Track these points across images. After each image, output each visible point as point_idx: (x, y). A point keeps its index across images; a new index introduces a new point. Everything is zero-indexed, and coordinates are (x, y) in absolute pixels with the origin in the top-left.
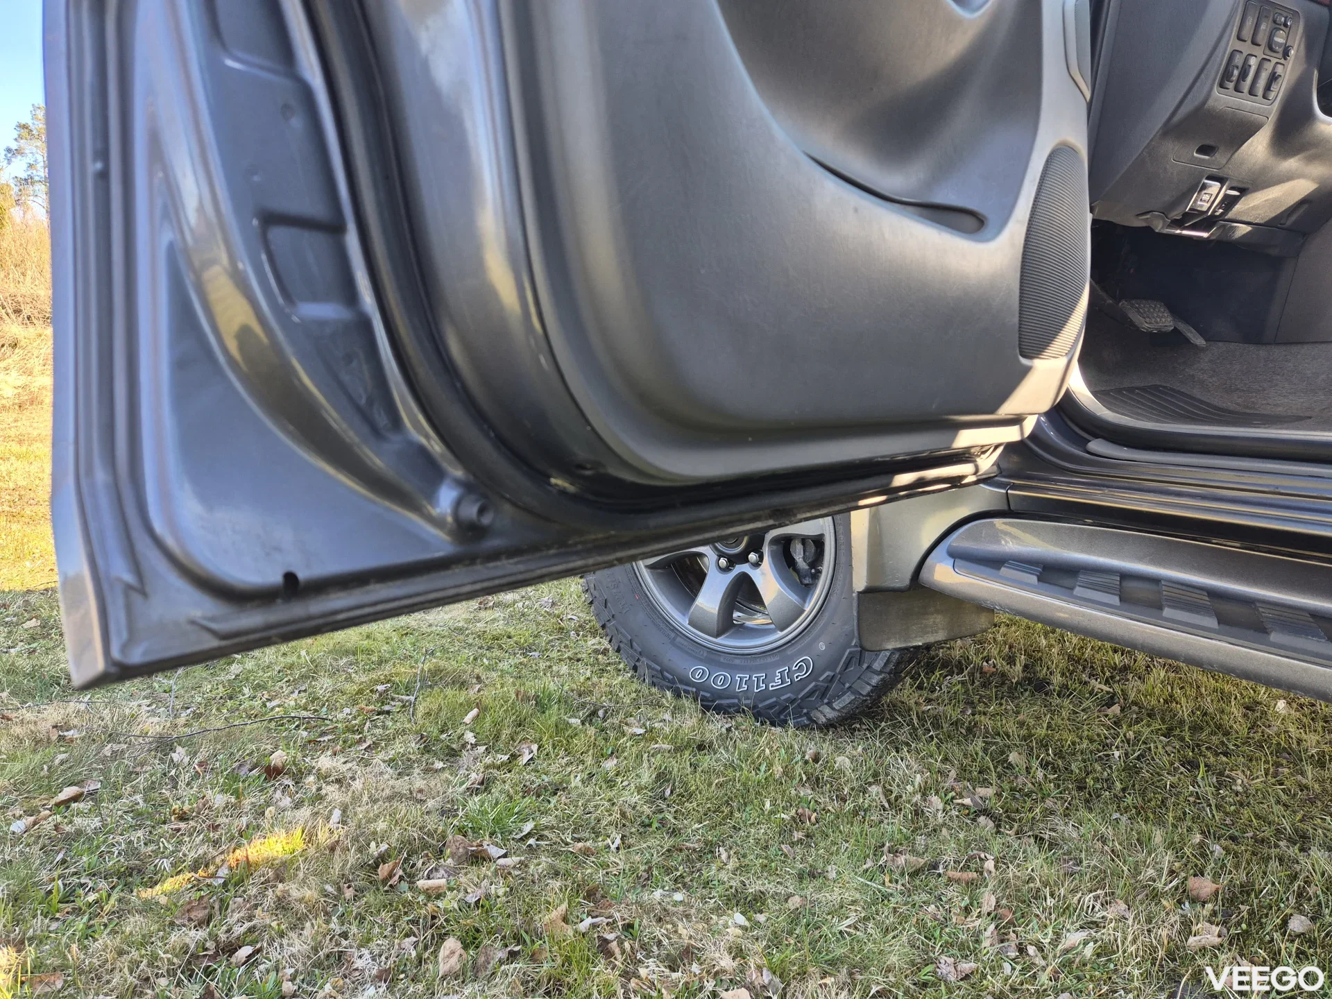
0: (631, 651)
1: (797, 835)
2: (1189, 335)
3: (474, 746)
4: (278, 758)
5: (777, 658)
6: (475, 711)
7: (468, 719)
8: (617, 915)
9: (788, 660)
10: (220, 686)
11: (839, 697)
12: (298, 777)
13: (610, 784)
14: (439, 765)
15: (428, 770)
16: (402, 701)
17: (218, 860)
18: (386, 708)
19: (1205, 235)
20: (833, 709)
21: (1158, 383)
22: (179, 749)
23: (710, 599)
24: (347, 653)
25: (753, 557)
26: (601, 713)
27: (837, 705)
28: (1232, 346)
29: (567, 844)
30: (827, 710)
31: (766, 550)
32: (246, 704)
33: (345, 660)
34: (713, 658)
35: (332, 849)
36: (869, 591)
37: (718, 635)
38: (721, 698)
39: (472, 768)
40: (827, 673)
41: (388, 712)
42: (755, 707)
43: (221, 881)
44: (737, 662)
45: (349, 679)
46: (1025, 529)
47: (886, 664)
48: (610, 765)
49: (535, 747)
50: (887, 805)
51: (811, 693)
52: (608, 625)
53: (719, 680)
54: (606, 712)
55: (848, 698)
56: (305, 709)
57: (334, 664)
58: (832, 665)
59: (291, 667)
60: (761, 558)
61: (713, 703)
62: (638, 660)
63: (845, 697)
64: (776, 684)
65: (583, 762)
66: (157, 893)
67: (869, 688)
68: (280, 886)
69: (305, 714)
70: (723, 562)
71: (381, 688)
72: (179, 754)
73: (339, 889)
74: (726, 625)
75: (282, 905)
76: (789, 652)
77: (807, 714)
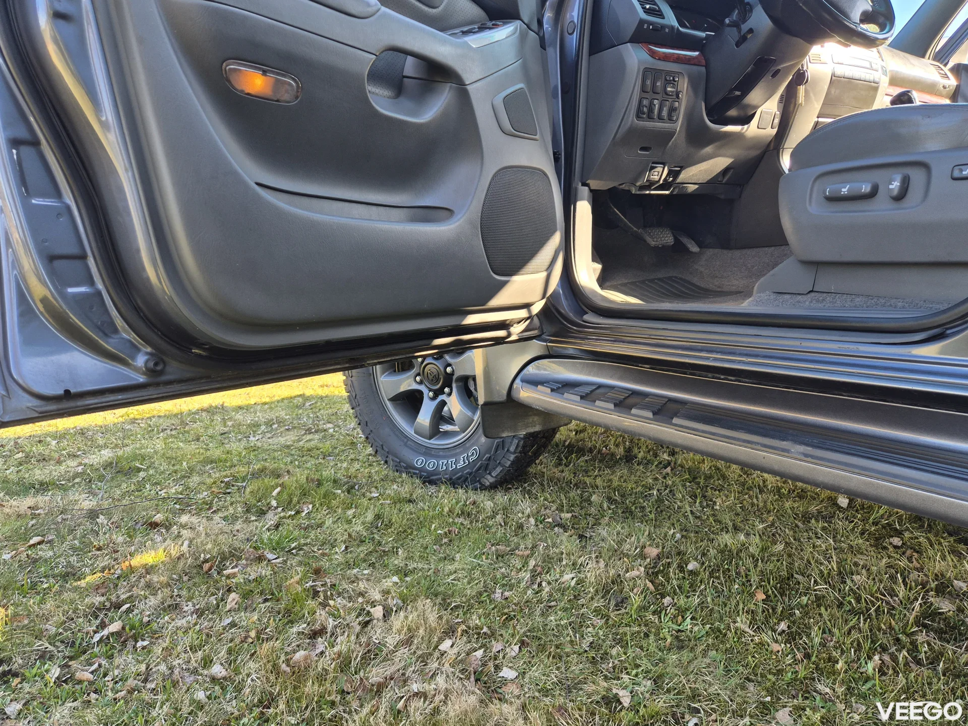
0: (383, 452)
1: (445, 540)
2: (689, 246)
3: (276, 508)
4: (159, 518)
5: (462, 449)
6: (279, 489)
7: (275, 493)
8: (328, 581)
9: (466, 450)
10: (132, 485)
11: (494, 469)
12: (168, 528)
13: (349, 522)
14: (253, 518)
15: (247, 521)
16: (237, 486)
17: (116, 567)
18: (228, 491)
19: (667, 192)
20: (492, 476)
21: (675, 275)
22: (101, 517)
23: (425, 417)
24: (212, 462)
25: (447, 390)
26: (356, 487)
27: (494, 474)
28: (716, 251)
29: (314, 552)
30: (489, 477)
31: (454, 385)
32: (146, 494)
33: (209, 466)
34: (428, 452)
35: (179, 558)
36: (486, 404)
37: (430, 439)
38: (432, 476)
39: (271, 519)
40: (487, 455)
41: (229, 493)
42: (451, 479)
43: (116, 576)
44: (441, 453)
45: (210, 476)
46: (560, 364)
47: (517, 447)
48: (350, 512)
49: (310, 506)
50: (503, 524)
51: (479, 469)
52: (369, 436)
53: (431, 464)
54: (359, 486)
55: (499, 469)
56: (181, 494)
57: (203, 468)
58: (488, 451)
59: (176, 472)
60: (451, 390)
61: (429, 479)
62: (387, 457)
63: (497, 469)
64: (461, 464)
65: (335, 512)
66: (83, 583)
67: (509, 463)
68: (148, 576)
69: (181, 496)
70: (431, 394)
71: (227, 479)
72: (101, 519)
73: (180, 577)
74: (435, 431)
75: (148, 586)
76: (467, 445)
77: (479, 481)
